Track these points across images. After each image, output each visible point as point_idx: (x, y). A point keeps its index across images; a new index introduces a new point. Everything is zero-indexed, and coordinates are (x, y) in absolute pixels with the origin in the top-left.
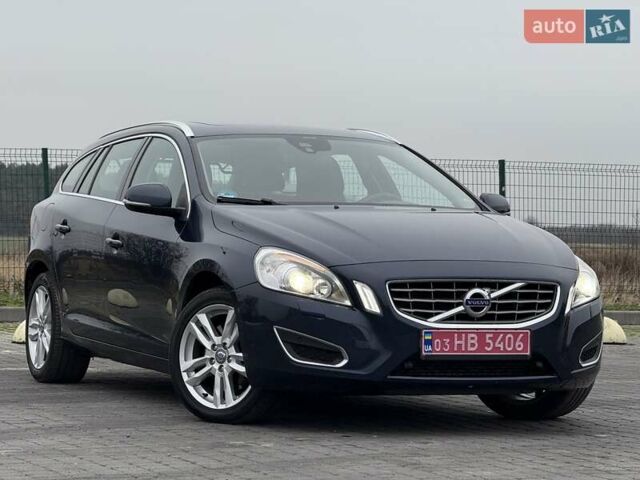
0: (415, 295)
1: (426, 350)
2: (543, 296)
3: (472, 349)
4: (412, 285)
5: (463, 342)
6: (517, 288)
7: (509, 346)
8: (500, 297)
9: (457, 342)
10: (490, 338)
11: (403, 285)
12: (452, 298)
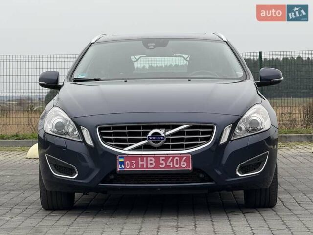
0: (116, 134)
1: (120, 168)
2: (203, 133)
3: (151, 166)
4: (114, 128)
5: (144, 163)
6: (185, 129)
7: (177, 164)
8: (173, 134)
9: (140, 163)
10: (163, 160)
11: (109, 128)
12: (140, 135)
